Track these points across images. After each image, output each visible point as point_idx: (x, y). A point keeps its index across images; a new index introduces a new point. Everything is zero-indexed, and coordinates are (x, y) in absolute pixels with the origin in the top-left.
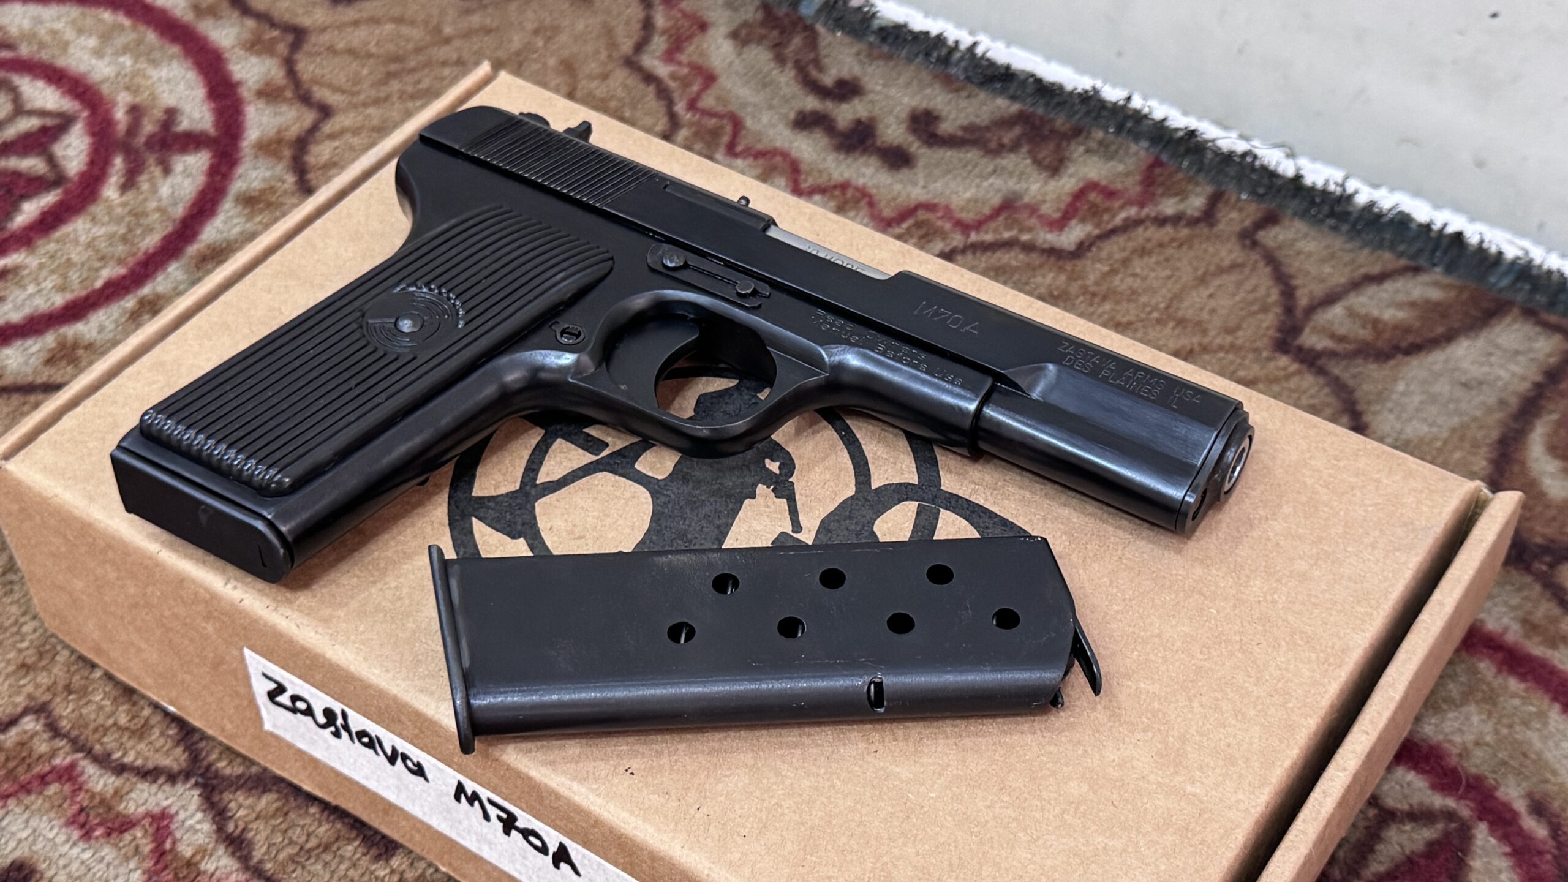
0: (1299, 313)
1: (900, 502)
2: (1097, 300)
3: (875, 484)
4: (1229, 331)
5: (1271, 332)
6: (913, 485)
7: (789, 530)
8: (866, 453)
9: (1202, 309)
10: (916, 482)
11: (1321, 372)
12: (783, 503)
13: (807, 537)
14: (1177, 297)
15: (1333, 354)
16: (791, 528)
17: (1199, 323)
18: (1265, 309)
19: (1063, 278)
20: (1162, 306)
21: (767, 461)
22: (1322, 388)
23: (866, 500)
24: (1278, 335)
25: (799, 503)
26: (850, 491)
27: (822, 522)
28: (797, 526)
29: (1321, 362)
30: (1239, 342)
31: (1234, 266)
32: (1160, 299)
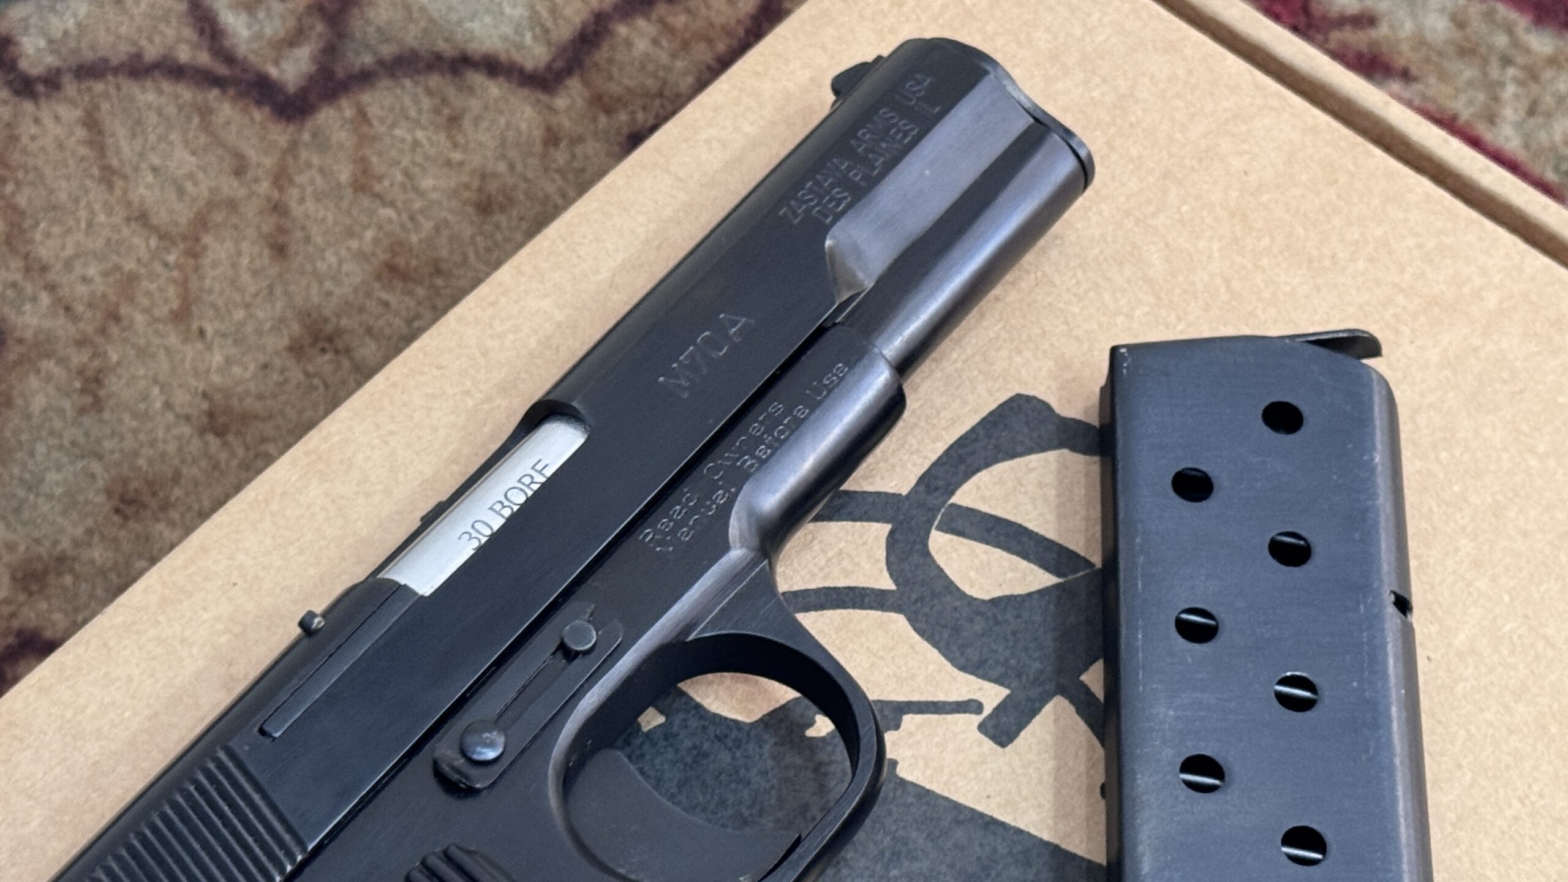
0: (222, 70)
1: (927, 554)
2: (114, 330)
3: (886, 583)
4: (240, 169)
5: (258, 115)
6: (892, 533)
7: (976, 719)
8: (813, 586)
9: (181, 192)
10: (888, 527)
11: (365, 78)
12: (909, 721)
13: (992, 695)
14: (142, 218)
15: (330, 51)
16: (973, 716)
17: (211, 205)
18: (205, 112)
19: (48, 365)
20: (153, 242)
21: (810, 733)
22: (403, 88)
23: (920, 599)
24: (267, 109)
25: (916, 698)
26: (899, 621)
27: (963, 668)
28: (970, 706)
29: (340, 73)
30: (269, 162)
31: (92, 123)
32: (141, 244)
